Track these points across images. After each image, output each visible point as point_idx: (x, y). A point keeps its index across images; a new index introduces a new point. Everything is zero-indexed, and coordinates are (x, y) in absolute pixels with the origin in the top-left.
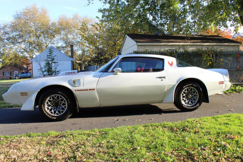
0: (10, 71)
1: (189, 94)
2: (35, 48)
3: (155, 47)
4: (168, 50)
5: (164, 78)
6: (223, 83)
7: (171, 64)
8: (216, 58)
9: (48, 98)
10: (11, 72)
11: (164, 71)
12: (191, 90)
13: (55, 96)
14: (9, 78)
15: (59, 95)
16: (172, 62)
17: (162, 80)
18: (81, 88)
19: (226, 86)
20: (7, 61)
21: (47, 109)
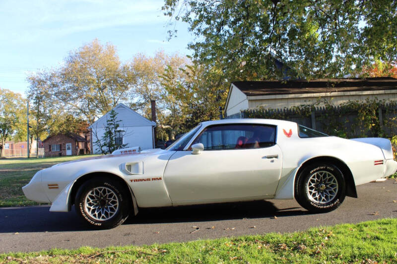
0: (59, 143)
1: (321, 182)
2: (97, 107)
3: (278, 101)
4: (298, 107)
5: (276, 157)
6: (382, 163)
7: (289, 135)
8: (384, 117)
9: (90, 193)
10: (61, 145)
11: (276, 145)
12: (325, 176)
13: (100, 190)
14: (57, 154)
15: (105, 188)
16: (291, 131)
17: (272, 161)
18: (140, 176)
19: (388, 168)
20: (55, 128)
21: (87, 209)
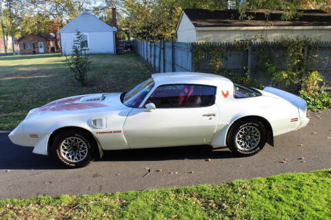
0: (33, 42)
1: (247, 134)
4: (238, 42)
5: (214, 115)
6: (297, 121)
7: (226, 95)
8: (308, 53)
9: (64, 142)
11: (214, 105)
12: (251, 130)
15: (76, 138)
16: (228, 92)
18: (104, 129)
19: (301, 123)
20: (28, 30)
21: (63, 154)
